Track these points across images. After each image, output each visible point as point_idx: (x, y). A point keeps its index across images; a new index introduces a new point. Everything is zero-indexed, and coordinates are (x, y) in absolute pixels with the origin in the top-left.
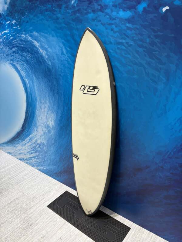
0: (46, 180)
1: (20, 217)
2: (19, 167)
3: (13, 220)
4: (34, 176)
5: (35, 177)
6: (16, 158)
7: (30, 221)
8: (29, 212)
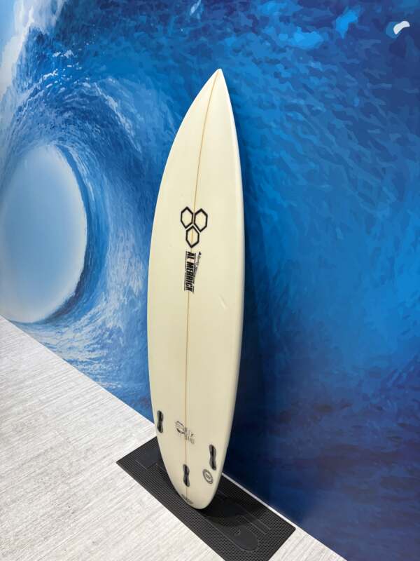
0: (121, 412)
1: (54, 490)
2: (66, 379)
3: (37, 497)
4: (95, 401)
5: (97, 404)
6: (61, 357)
7: (72, 501)
8: (73, 481)
